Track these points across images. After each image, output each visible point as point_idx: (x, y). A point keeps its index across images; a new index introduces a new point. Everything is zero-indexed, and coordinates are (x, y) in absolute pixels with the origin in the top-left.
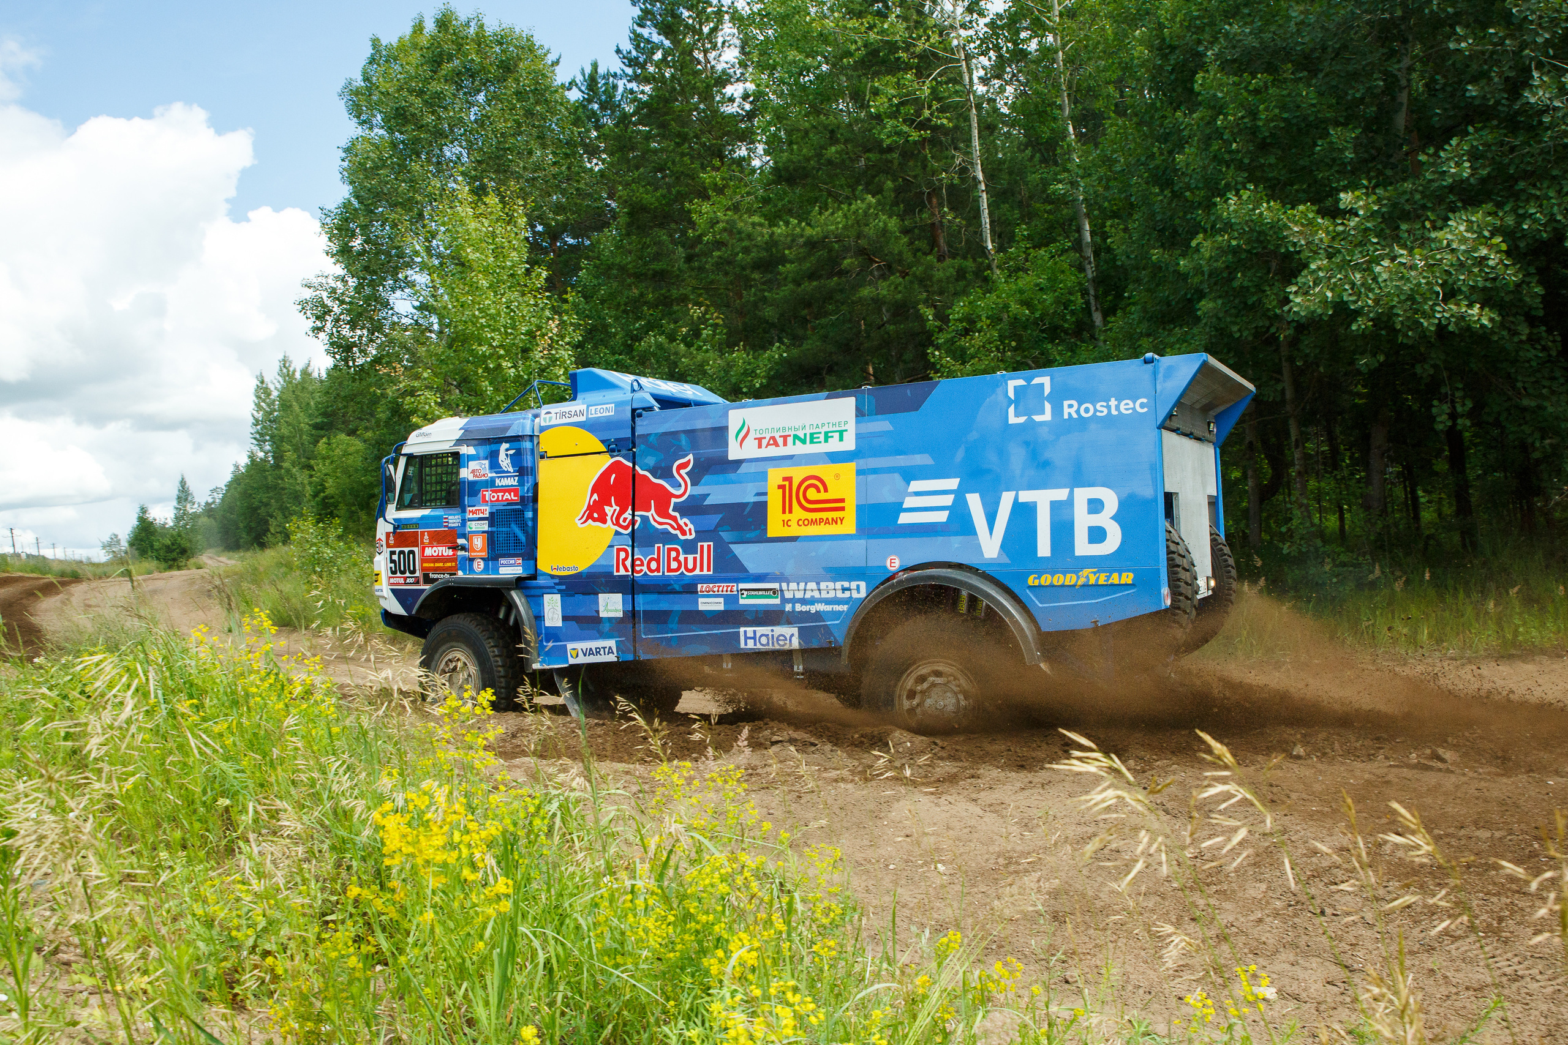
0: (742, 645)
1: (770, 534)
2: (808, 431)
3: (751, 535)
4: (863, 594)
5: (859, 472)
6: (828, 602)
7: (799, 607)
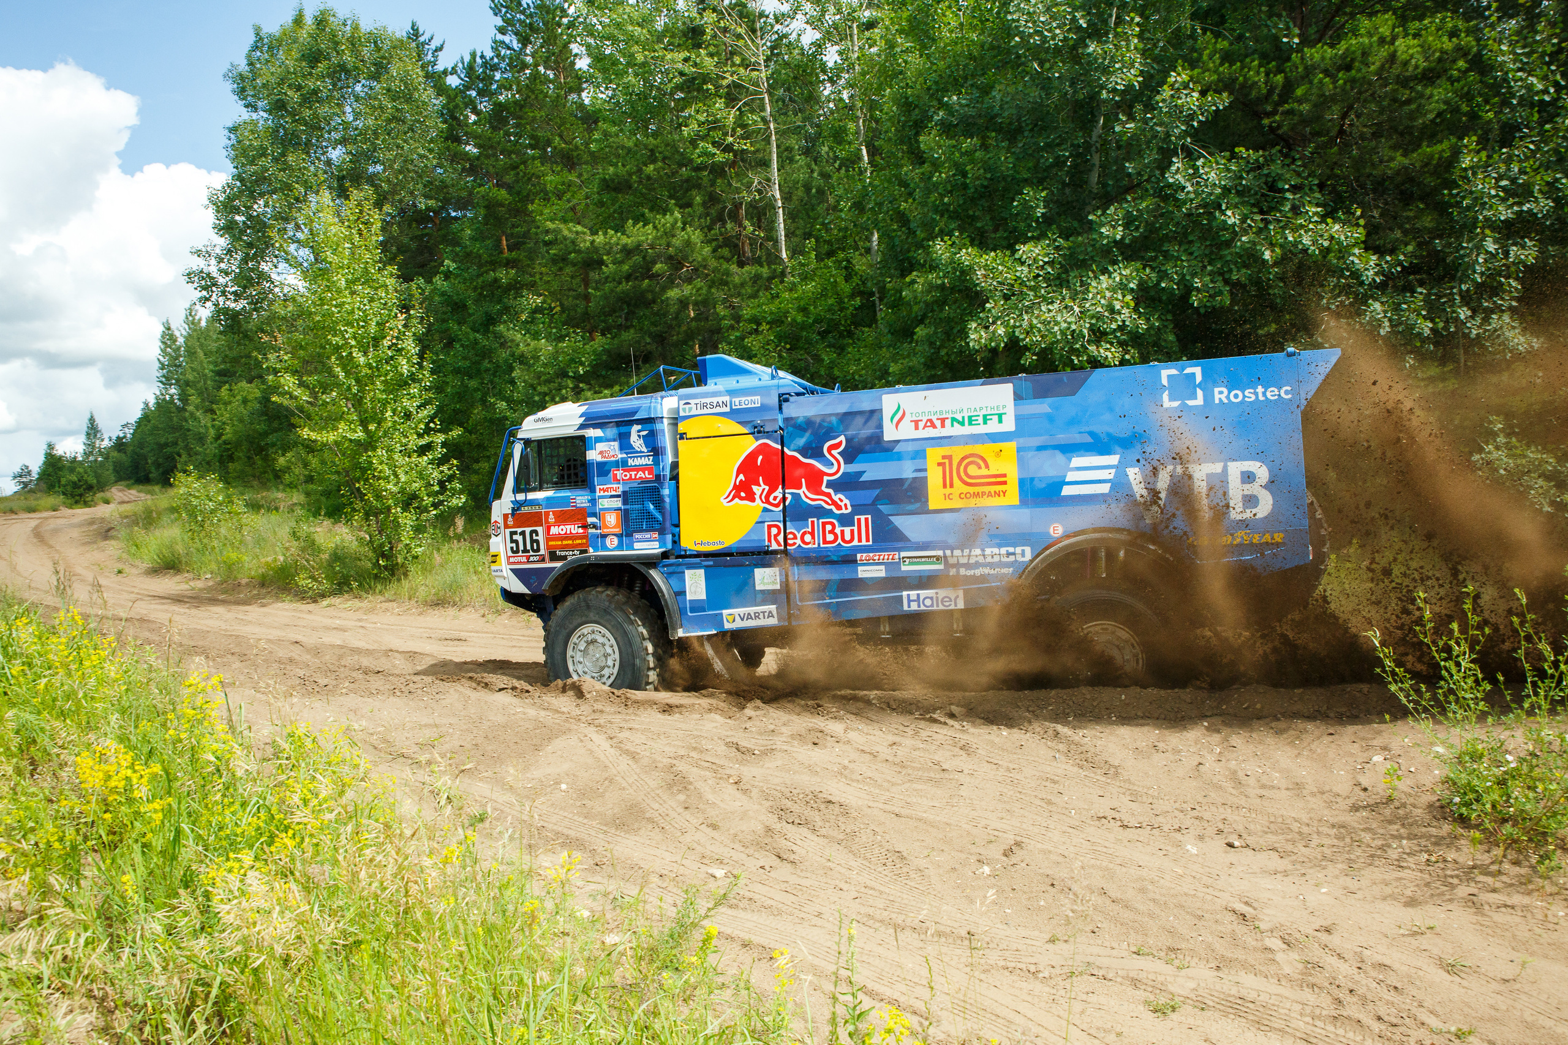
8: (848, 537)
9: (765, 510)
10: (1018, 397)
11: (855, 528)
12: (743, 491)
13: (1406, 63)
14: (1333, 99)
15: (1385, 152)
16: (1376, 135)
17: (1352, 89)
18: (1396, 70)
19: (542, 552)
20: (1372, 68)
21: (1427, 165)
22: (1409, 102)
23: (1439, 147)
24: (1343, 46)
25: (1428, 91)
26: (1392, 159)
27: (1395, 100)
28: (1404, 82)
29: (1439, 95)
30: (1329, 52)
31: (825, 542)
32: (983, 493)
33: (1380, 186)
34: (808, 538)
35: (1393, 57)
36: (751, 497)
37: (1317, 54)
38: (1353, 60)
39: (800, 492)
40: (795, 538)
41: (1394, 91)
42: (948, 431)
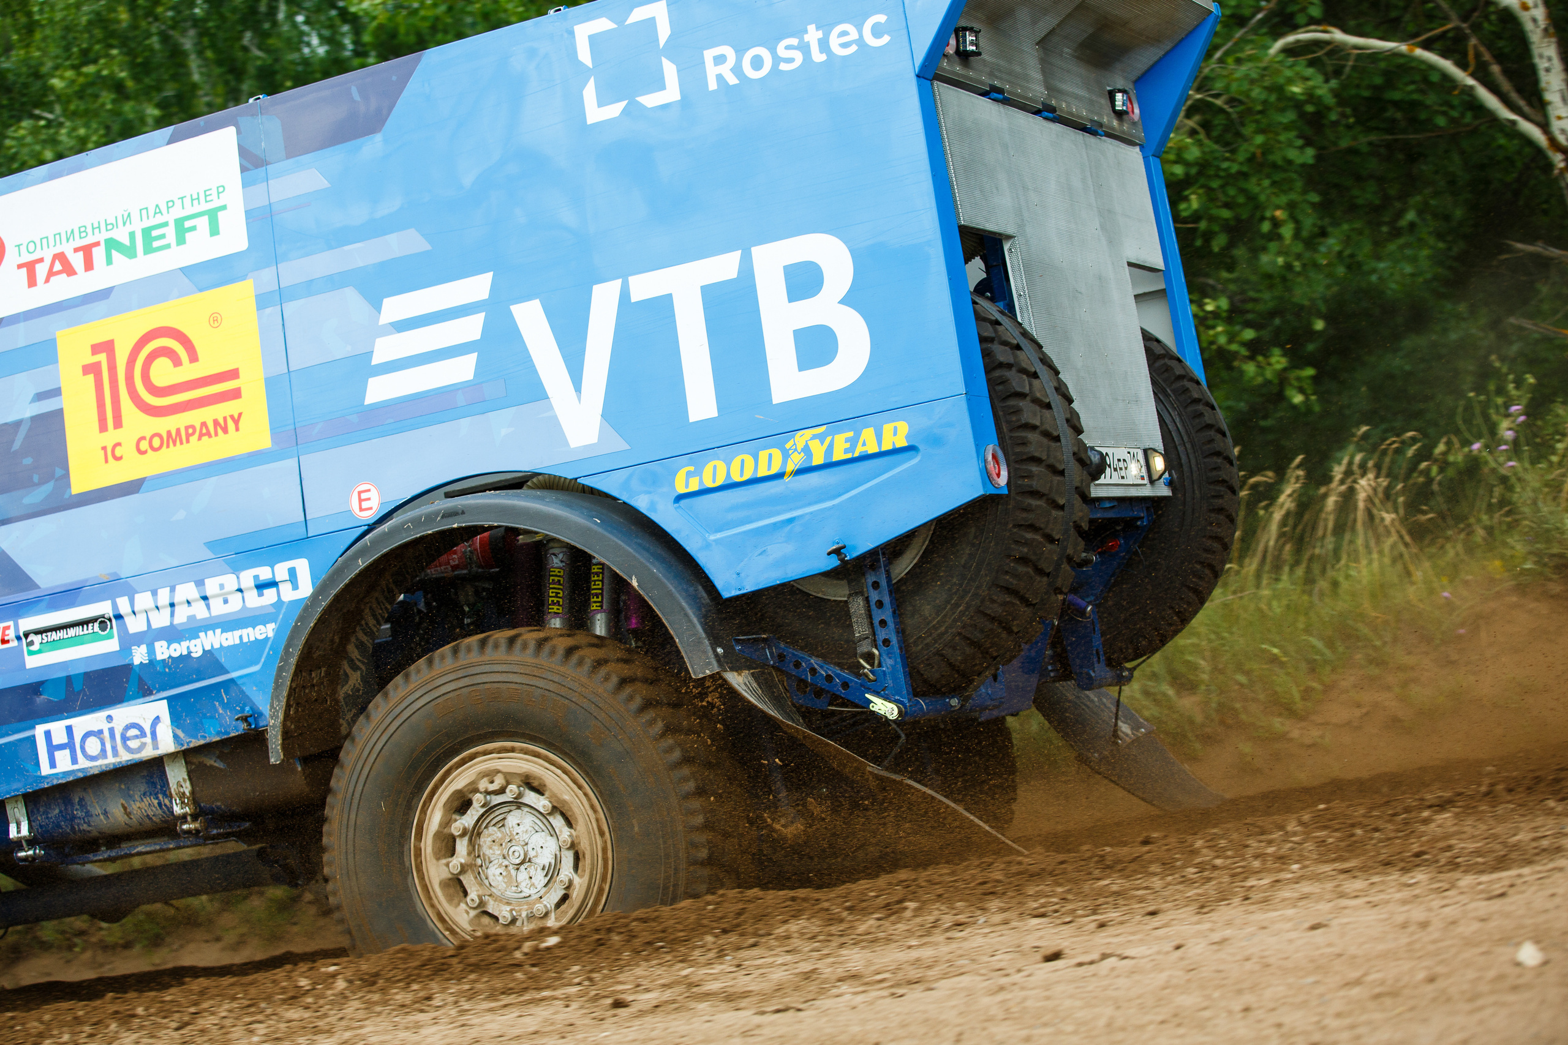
0: (45, 769)
1: (79, 484)
2: (137, 226)
3: (35, 497)
4: (306, 589)
5: (262, 301)
6: (228, 624)
7: (163, 651)
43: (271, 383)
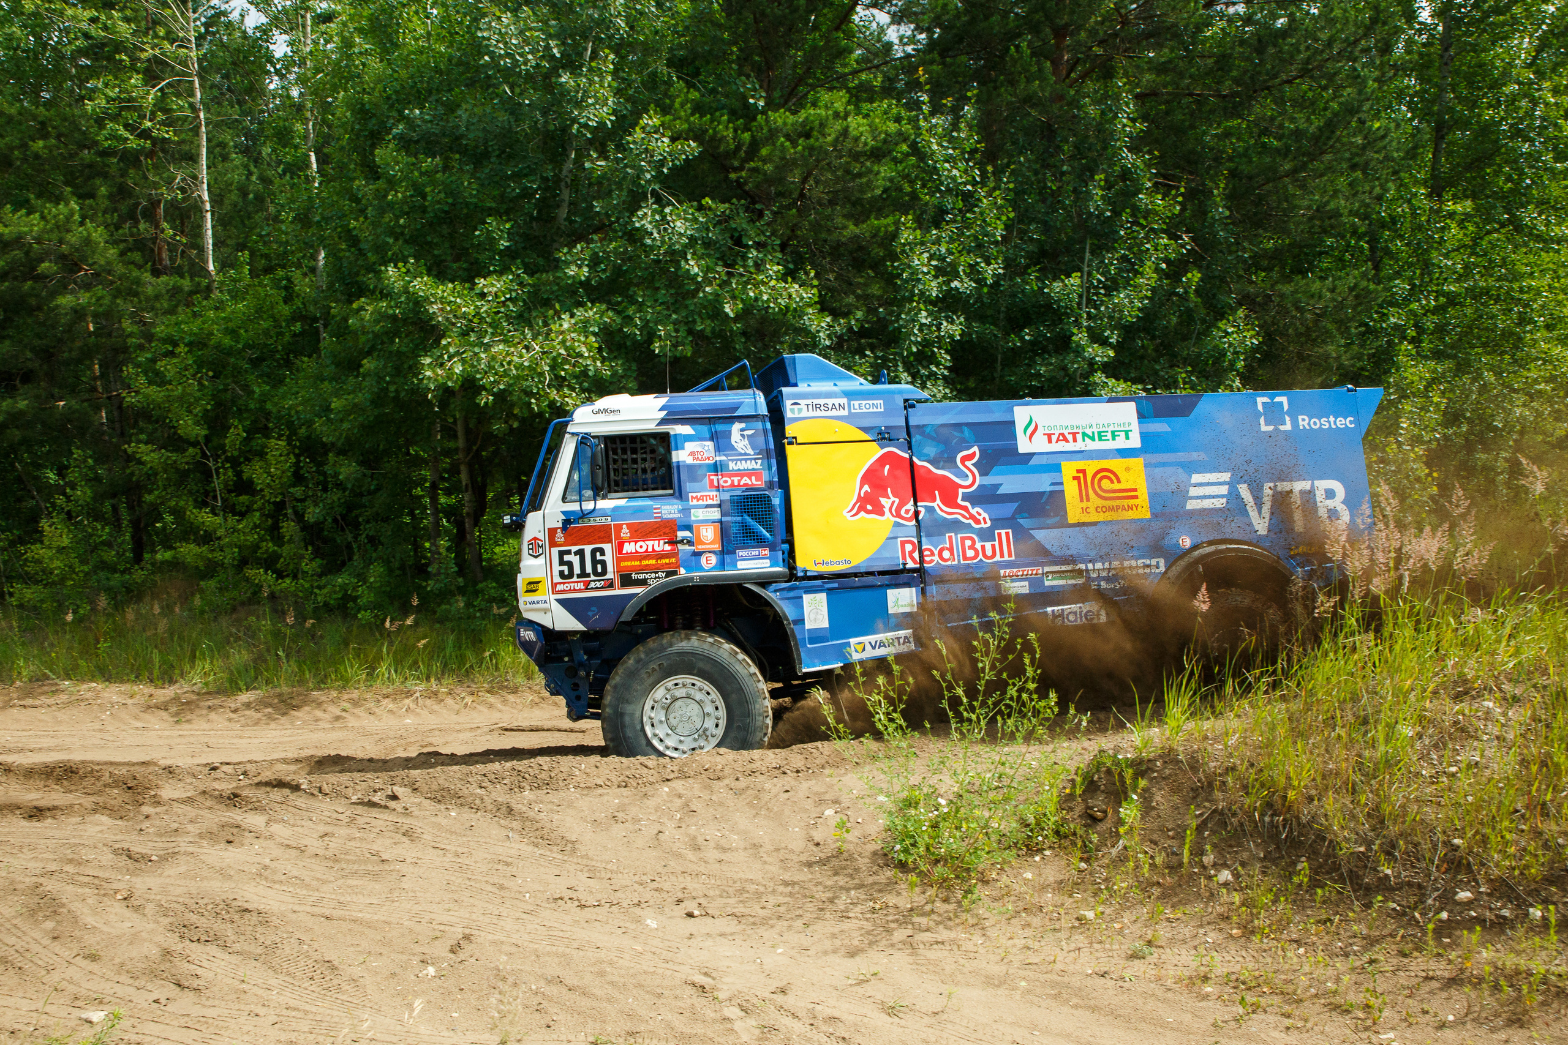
8: (989, 553)
9: (897, 525)
10: (1141, 415)
11: (997, 543)
12: (868, 504)
13: (856, 139)
14: (794, 163)
15: (839, 221)
16: (832, 203)
17: (811, 156)
18: (849, 144)
19: (609, 576)
20: (829, 139)
21: (875, 236)
22: (860, 175)
23: (884, 221)
24: (802, 115)
25: (876, 168)
26: (845, 227)
27: (848, 172)
28: (856, 156)
29: (885, 171)
30: (791, 119)
31: (965, 558)
32: (1118, 507)
33: (836, 251)
34: (946, 554)
35: (845, 132)
36: (879, 510)
37: (780, 118)
38: (812, 129)
39: (934, 505)
40: (932, 554)
41: (848, 163)
42: (1079, 445)
43: (1152, 497)
